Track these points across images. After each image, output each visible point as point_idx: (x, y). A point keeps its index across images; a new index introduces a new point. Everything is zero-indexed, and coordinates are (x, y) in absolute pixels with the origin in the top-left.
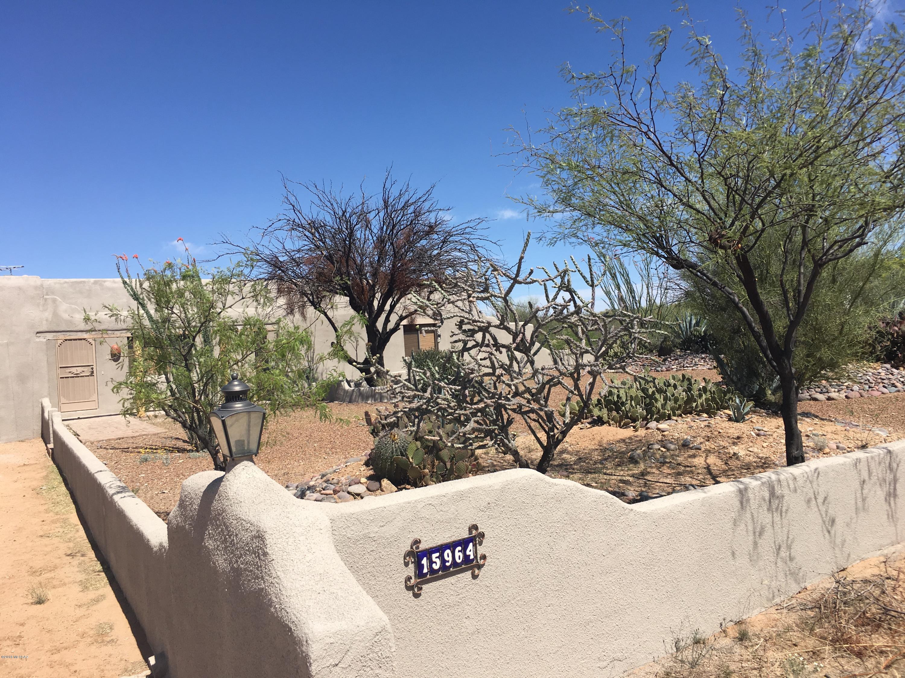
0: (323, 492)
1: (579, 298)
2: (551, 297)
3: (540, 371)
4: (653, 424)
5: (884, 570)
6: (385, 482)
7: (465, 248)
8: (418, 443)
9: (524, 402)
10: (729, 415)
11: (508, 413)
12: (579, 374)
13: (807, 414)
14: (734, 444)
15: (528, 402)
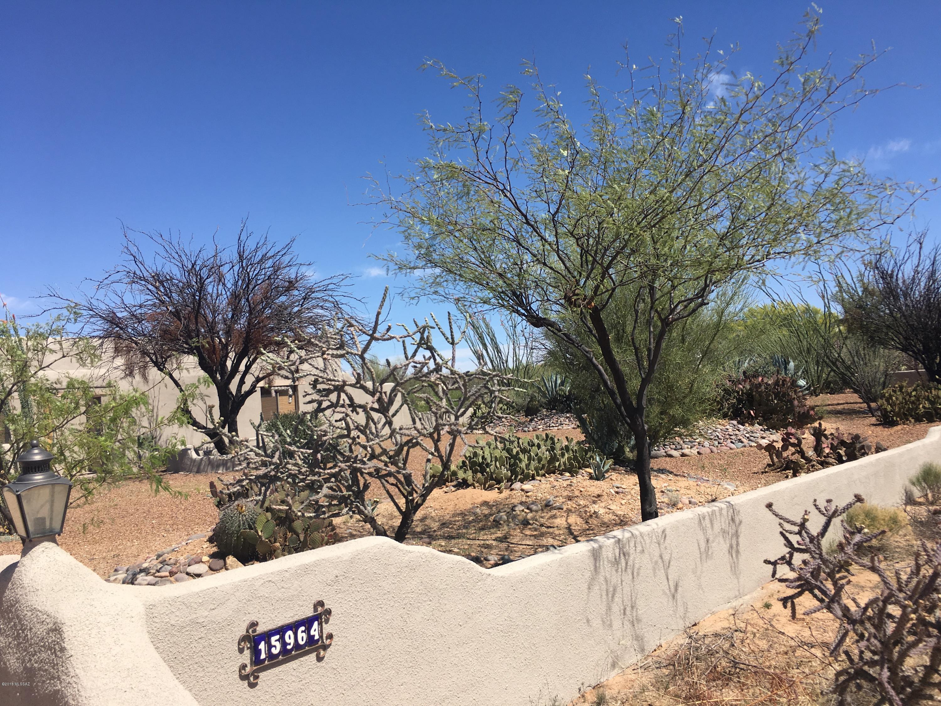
0: (157, 574)
1: (438, 355)
2: (410, 355)
3: (398, 430)
4: (517, 485)
5: (733, 622)
6: (231, 560)
7: (328, 305)
8: (269, 515)
9: (381, 465)
10: (590, 474)
11: (364, 478)
12: (439, 435)
13: (662, 470)
14: (594, 502)
15: (386, 465)
